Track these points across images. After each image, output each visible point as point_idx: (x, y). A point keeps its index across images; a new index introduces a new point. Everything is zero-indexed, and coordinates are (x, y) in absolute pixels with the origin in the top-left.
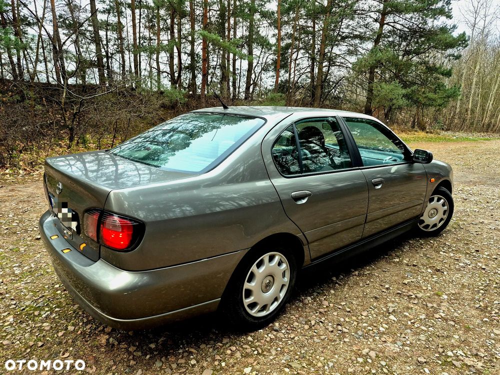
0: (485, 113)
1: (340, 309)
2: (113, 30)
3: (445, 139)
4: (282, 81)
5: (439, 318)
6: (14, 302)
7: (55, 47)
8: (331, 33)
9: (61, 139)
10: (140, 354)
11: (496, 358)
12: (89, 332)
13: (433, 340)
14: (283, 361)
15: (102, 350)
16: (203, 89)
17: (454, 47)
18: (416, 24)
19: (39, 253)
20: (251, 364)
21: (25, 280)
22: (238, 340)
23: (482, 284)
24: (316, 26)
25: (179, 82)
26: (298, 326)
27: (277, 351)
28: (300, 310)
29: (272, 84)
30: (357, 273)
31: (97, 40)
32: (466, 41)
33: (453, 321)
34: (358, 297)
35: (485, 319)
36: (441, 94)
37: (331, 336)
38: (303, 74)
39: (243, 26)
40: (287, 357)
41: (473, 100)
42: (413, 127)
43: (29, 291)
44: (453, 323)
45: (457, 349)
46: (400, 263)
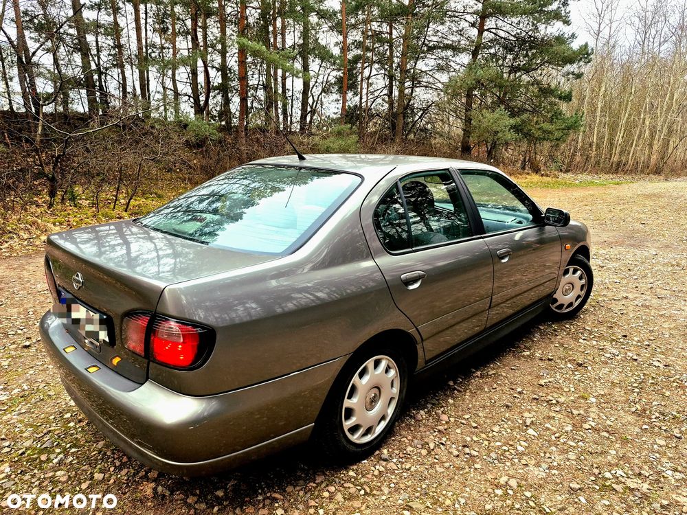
0: (614, 148)
1: (463, 424)
2: (106, 34)
3: (565, 183)
4: (349, 106)
5: (589, 429)
6: (7, 444)
7: (20, 59)
8: (415, 41)
9: (38, 194)
10: (203, 506)
11: (663, 476)
12: (126, 480)
13: (585, 459)
14: (400, 501)
15: (149, 504)
16: (241, 119)
17: (574, 63)
18: (524, 31)
19: (32, 367)
20: (359, 508)
21: (17, 409)
22: (337, 477)
23: (636, 380)
24: (394, 31)
25: (207, 109)
26: (413, 451)
27: (390, 488)
28: (412, 429)
29: (336, 111)
30: (479, 373)
31: (83, 48)
32: (588, 55)
33: (606, 431)
34: (484, 407)
35: (645, 427)
36: (559, 124)
37: (458, 462)
38: (377, 97)
39: (294, 31)
40: (404, 495)
41: (599, 132)
42: (523, 168)
43: (26, 426)
44: (606, 434)
45: (615, 468)
46: (532, 357)
